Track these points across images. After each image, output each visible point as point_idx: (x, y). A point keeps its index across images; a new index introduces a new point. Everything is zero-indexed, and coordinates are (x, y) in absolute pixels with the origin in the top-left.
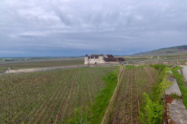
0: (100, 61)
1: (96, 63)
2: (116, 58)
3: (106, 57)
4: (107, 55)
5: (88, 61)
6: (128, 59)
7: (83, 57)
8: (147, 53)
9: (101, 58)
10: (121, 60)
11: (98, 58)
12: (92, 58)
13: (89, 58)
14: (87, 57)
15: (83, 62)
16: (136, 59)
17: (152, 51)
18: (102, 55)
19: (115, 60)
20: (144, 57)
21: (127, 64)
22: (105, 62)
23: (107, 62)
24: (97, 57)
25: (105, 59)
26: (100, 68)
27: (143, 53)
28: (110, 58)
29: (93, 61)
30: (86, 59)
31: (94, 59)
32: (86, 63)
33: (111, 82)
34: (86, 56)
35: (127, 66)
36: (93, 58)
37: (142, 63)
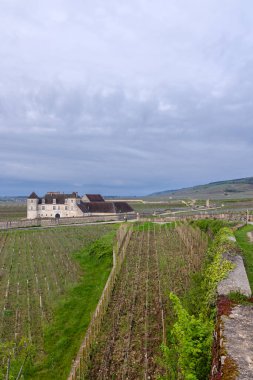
0: (70, 210)
1: (58, 216)
2: (110, 204)
3: (86, 200)
4: (88, 196)
5: (37, 209)
6: (140, 206)
7: (24, 198)
8: (183, 191)
9: (71, 203)
10: (123, 207)
11: (63, 203)
12: (47, 202)
13: (40, 202)
14: (35, 200)
15: (23, 212)
16: (158, 205)
17: (194, 188)
18: (74, 195)
19: (106, 208)
20: (177, 202)
21: (138, 219)
22: (81, 214)
23: (87, 214)
24: (61, 200)
25: (83, 207)
26: (69, 229)
27: (173, 192)
28: (94, 204)
29: (49, 210)
30: (32, 204)
31: (54, 204)
32: (31, 215)
33: (97, 266)
34: (33, 196)
35: (136, 224)
36: (51, 202)
37: (171, 217)
